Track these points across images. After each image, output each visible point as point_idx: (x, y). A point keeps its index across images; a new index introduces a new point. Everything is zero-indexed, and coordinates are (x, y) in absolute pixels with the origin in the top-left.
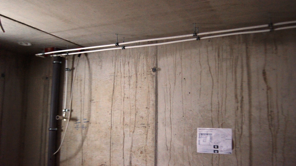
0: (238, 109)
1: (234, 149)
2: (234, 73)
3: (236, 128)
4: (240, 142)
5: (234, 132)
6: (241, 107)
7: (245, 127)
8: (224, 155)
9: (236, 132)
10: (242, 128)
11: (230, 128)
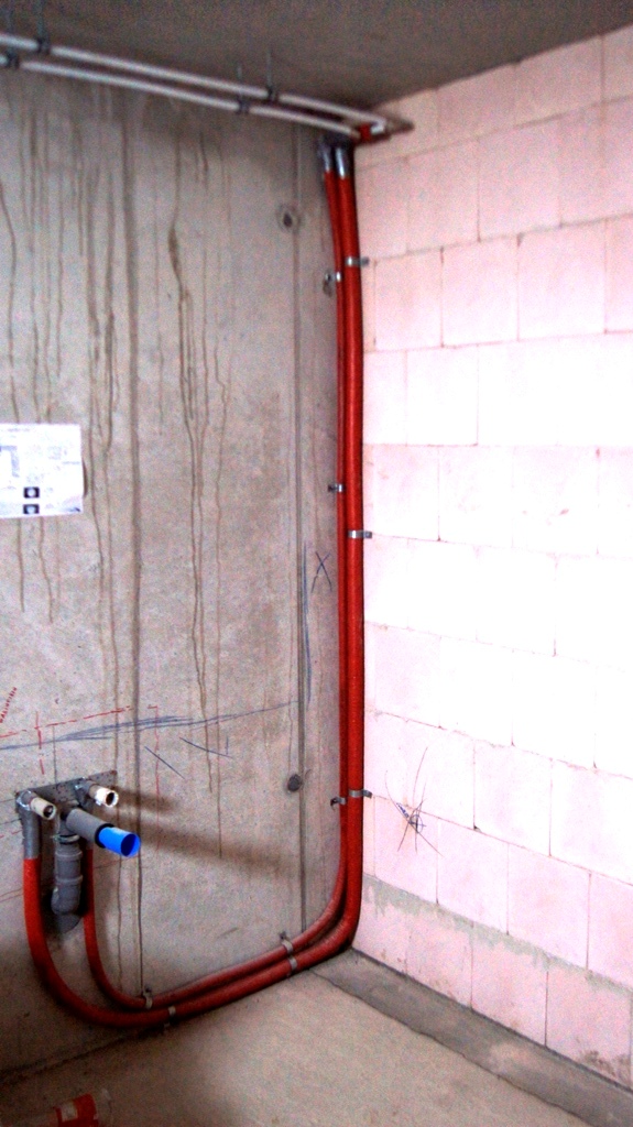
0: (97, 357)
1: (89, 495)
2: (84, 227)
3: (91, 422)
4: (105, 469)
5: (88, 437)
6: (109, 351)
7: (120, 421)
8: (56, 520)
9: (94, 436)
10: (110, 424)
11: (75, 423)
